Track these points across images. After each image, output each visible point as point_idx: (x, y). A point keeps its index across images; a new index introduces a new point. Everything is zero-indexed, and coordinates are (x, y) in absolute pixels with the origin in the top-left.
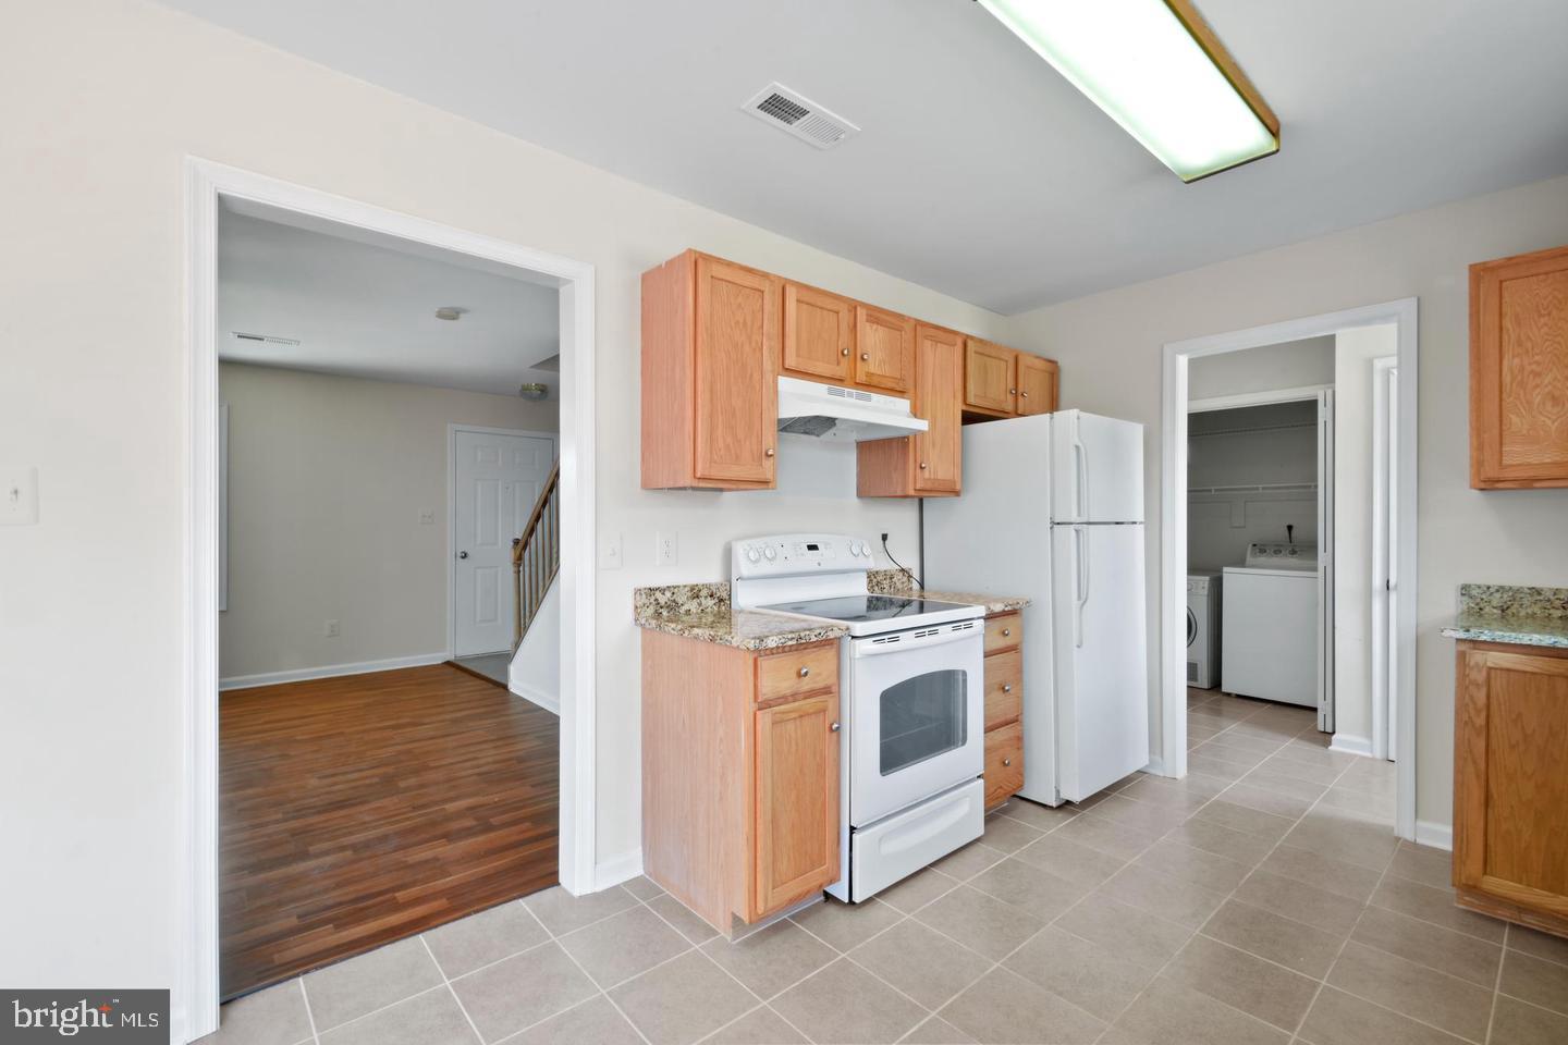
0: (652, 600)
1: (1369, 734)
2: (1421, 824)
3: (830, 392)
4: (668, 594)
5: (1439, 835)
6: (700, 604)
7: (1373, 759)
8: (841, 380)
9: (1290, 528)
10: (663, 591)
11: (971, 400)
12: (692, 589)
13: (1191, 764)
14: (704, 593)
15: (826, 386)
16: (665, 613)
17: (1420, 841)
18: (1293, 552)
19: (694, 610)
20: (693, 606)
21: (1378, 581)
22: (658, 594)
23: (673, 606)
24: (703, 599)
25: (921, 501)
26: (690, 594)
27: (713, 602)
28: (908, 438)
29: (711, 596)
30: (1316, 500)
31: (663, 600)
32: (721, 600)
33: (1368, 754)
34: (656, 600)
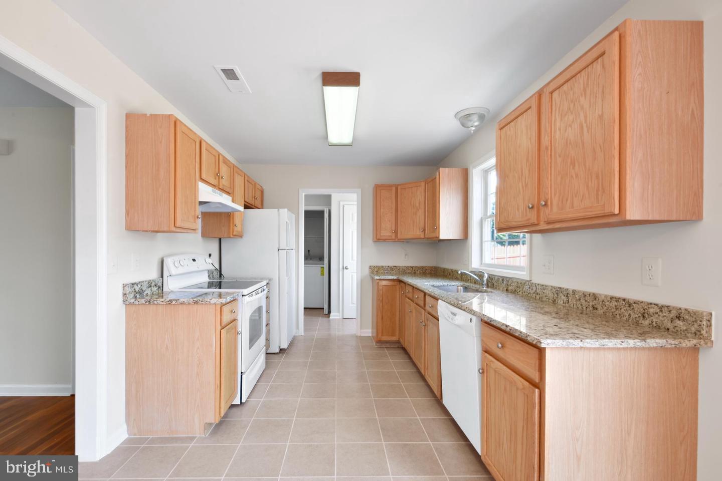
0: (133, 290)
1: (339, 312)
2: (362, 331)
3: (213, 191)
4: (139, 286)
5: (368, 332)
6: (151, 290)
7: (340, 319)
8: (215, 186)
9: (309, 251)
10: (137, 284)
11: (246, 200)
12: (149, 283)
13: (305, 330)
14: (153, 284)
15: (211, 188)
16: (138, 296)
17: (363, 335)
18: (311, 259)
19: (149, 293)
20: (148, 291)
21: (341, 267)
22: (135, 286)
23: (141, 292)
24: (152, 287)
25: (220, 240)
26: (147, 285)
27: (156, 288)
28: (231, 213)
29: (156, 286)
30: (323, 242)
31: (137, 289)
32: (159, 287)
33: (338, 318)
34: (135, 289)
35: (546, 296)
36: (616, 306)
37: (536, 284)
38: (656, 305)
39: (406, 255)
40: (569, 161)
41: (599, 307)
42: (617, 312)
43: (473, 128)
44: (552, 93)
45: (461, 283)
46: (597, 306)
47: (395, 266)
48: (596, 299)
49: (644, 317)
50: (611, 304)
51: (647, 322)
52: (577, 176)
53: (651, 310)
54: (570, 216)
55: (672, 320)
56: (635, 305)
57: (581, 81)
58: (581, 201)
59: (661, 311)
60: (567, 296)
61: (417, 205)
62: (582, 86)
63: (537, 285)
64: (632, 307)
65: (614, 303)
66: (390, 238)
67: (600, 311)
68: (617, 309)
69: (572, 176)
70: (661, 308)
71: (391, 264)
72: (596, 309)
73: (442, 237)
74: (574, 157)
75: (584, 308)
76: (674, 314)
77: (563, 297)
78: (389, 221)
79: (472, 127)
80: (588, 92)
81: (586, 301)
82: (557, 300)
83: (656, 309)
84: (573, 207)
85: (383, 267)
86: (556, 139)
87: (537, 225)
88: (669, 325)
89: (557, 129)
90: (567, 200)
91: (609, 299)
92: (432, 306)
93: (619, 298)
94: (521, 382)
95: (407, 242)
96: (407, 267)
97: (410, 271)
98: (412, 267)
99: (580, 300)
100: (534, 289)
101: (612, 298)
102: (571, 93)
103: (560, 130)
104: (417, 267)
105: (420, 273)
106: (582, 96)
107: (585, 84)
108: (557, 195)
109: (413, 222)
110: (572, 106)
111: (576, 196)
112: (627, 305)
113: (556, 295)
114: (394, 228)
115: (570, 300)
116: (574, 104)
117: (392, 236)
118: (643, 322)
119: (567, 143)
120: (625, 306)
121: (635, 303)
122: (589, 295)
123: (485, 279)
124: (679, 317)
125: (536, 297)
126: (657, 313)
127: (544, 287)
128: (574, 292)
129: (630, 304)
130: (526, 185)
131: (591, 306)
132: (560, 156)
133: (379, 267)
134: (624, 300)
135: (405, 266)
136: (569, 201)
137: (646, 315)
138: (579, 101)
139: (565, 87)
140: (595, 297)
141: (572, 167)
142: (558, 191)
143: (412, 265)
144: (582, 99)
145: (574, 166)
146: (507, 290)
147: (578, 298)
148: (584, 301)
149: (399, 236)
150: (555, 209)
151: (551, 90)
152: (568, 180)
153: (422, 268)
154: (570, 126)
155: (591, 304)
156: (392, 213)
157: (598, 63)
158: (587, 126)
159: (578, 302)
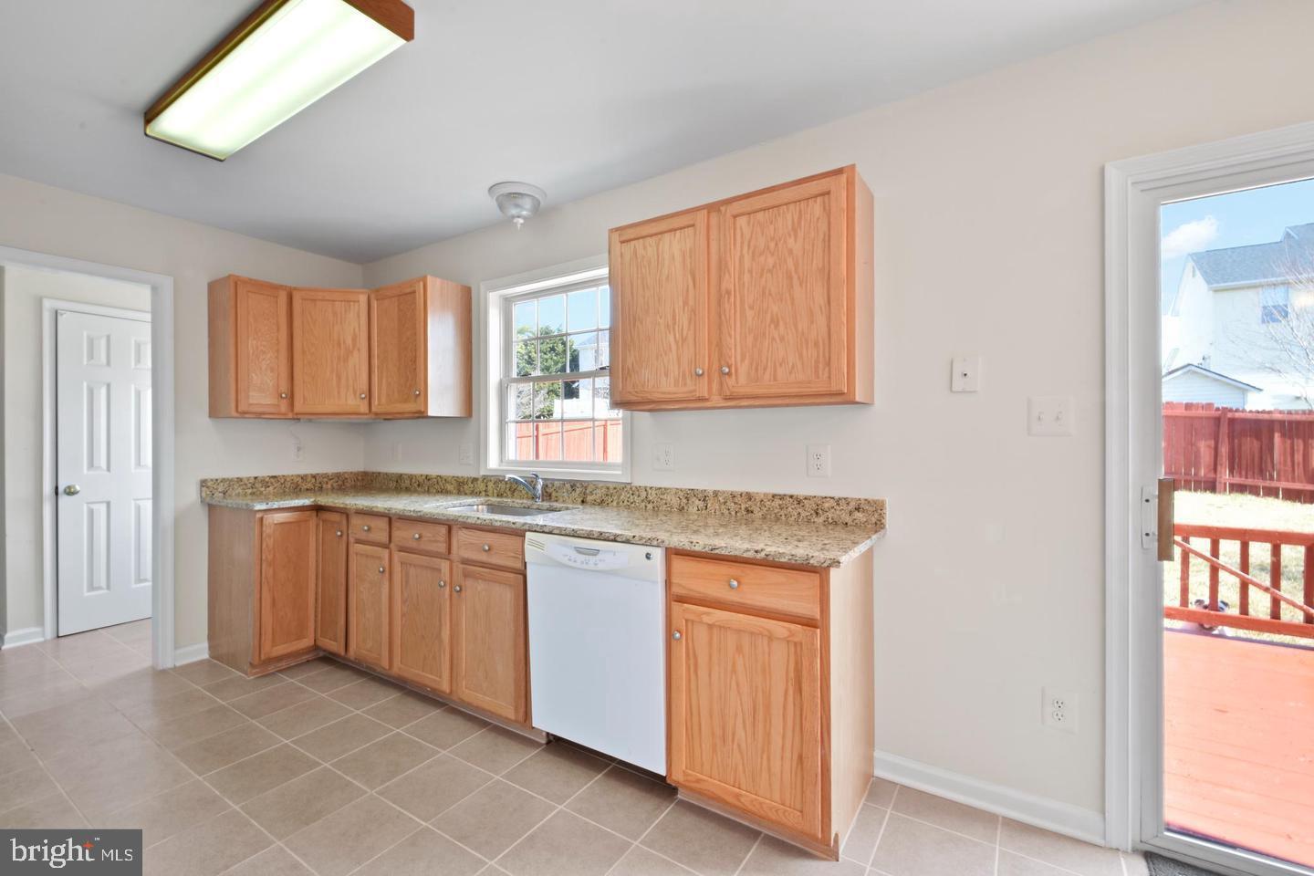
1: (40, 623)
2: (179, 652)
5: (192, 651)
7: (46, 641)
17: (181, 663)
33: (39, 639)
35: (666, 504)
36: (780, 505)
37: (646, 487)
38: (833, 498)
39: (299, 449)
40: (769, 316)
41: (756, 509)
42: (782, 513)
43: (521, 221)
44: (735, 217)
45: (482, 499)
46: (753, 508)
47: (275, 477)
48: (750, 499)
49: (817, 513)
50: (773, 504)
51: (821, 520)
52: (782, 339)
53: (826, 505)
54: (773, 391)
55: (851, 513)
56: (805, 502)
57: (789, 217)
58: (790, 373)
59: (838, 504)
60: (704, 500)
61: (349, 342)
62: (790, 223)
63: (648, 489)
64: (802, 504)
65: (777, 502)
66: (272, 410)
67: (758, 514)
68: (781, 509)
69: (774, 339)
70: (838, 501)
71: (264, 471)
72: (752, 512)
73: (431, 413)
74: (777, 315)
75: (733, 513)
76: (853, 505)
77: (697, 502)
78: (272, 370)
79: (519, 217)
80: (800, 234)
81: (735, 503)
82: (686, 508)
83: (833, 503)
84: (775, 380)
85: (240, 480)
86: (744, 283)
87: (707, 400)
88: (848, 519)
89: (746, 271)
90: (765, 369)
91: (770, 497)
92: (489, 549)
93: (785, 495)
94: (784, 627)
95: (310, 420)
96: (304, 478)
97: (309, 486)
98: (314, 477)
99: (725, 503)
100: (643, 494)
101: (774, 496)
102: (772, 227)
103: (750, 272)
104: (326, 476)
105: (333, 489)
106: (790, 235)
107: (796, 220)
108: (747, 362)
109: (339, 378)
110: (772, 245)
111: (781, 365)
112: (795, 502)
113: (685, 501)
114: (284, 387)
115: (709, 505)
116: (776, 244)
117: (278, 406)
118: (816, 520)
119: (764, 293)
120: (792, 504)
121: (806, 499)
122: (741, 495)
123: (539, 487)
124: (858, 509)
125: (646, 507)
126: (833, 507)
127: (662, 491)
128: (716, 493)
129: (799, 501)
130: (684, 340)
131: (743, 509)
132: (751, 308)
133: (231, 480)
134: (791, 497)
135: (299, 476)
136: (768, 370)
137: (820, 512)
138: (785, 242)
139: (760, 216)
140: (749, 497)
141: (772, 326)
142: (747, 355)
143: (314, 472)
144: (791, 241)
145: (777, 326)
146: (583, 502)
147: (722, 501)
148: (733, 504)
149: (298, 407)
150: (742, 380)
151: (735, 212)
152: (767, 344)
153: (338, 475)
154: (770, 271)
155: (743, 507)
156: (278, 351)
157: (815, 202)
158: (799, 278)
159: (723, 507)
